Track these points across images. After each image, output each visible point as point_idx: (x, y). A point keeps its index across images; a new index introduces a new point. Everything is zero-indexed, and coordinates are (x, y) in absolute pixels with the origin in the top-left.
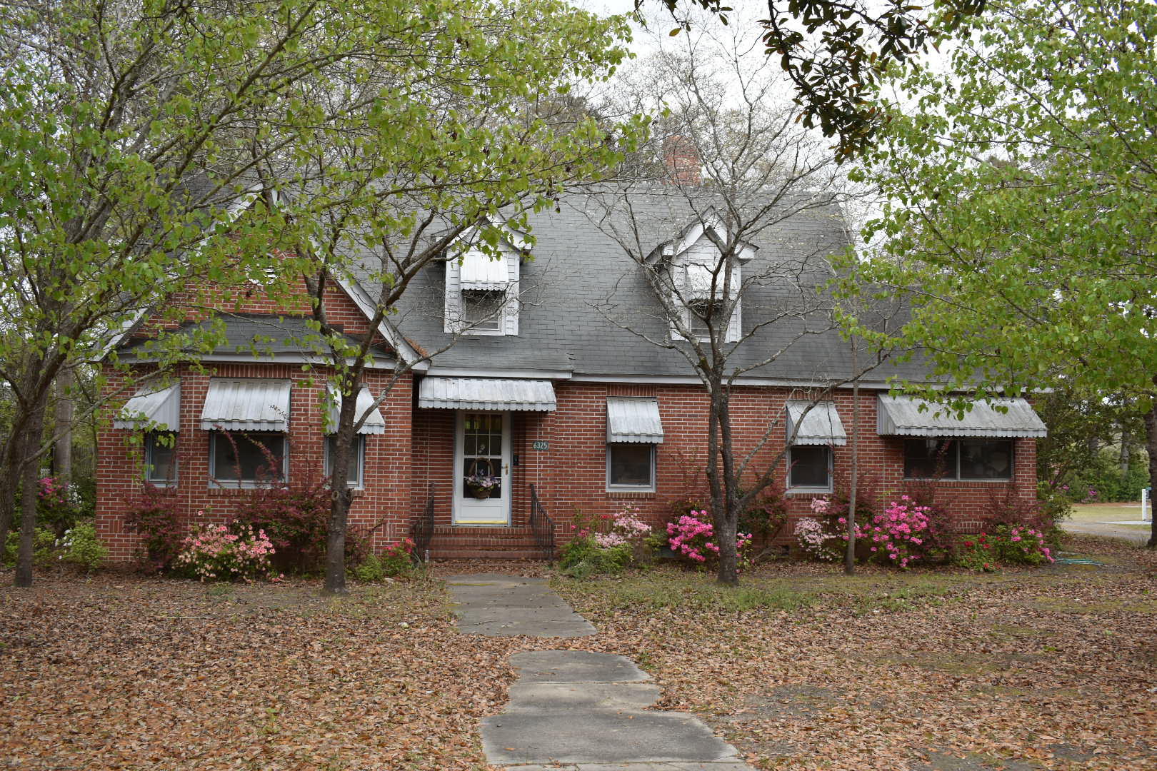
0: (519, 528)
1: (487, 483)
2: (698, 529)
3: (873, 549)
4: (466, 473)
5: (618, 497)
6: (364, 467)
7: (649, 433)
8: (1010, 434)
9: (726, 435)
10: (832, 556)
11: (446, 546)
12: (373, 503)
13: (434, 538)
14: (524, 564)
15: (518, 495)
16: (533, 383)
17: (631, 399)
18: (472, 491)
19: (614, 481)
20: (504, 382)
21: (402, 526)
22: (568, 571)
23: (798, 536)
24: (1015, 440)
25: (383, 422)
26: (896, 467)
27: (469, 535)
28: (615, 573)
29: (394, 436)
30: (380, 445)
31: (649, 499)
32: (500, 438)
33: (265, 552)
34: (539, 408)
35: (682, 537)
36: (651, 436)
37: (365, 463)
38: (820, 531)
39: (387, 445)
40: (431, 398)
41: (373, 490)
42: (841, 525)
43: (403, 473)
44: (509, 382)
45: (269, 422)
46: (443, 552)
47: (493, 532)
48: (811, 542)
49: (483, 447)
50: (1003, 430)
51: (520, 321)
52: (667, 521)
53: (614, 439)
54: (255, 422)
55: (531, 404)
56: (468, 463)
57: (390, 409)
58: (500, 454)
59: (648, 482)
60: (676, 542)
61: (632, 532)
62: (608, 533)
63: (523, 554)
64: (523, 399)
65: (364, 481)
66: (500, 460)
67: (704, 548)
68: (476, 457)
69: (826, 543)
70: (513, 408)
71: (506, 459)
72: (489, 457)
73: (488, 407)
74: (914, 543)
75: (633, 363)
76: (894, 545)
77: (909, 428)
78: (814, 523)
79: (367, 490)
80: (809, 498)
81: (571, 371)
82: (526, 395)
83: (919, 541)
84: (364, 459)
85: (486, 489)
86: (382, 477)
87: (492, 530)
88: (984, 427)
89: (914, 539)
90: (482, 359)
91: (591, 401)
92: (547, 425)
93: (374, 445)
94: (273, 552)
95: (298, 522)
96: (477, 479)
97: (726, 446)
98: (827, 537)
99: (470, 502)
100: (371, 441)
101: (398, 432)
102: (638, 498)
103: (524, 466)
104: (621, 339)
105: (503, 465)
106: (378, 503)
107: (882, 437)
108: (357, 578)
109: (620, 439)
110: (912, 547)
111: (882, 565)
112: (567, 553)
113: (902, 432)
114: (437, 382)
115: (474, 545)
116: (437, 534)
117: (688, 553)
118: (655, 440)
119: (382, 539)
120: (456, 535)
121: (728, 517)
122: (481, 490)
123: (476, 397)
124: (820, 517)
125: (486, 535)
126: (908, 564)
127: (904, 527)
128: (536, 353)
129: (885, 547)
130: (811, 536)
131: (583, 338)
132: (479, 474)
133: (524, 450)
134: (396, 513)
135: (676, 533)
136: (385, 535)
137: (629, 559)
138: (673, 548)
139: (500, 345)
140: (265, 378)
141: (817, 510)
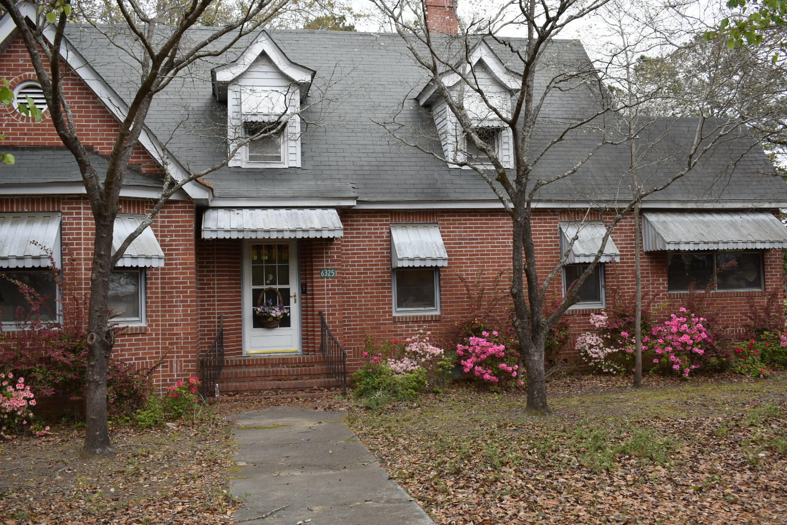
0: (311, 356)
1: (276, 313)
2: (490, 350)
3: (655, 361)
4: (255, 304)
5: (405, 321)
6: (146, 302)
7: (434, 257)
8: (759, 246)
9: (529, 253)
10: (615, 369)
11: (237, 378)
12: (158, 339)
13: (224, 371)
14: (317, 393)
15: (307, 323)
16: (319, 211)
17: (414, 225)
18: (261, 322)
19: (400, 305)
20: (289, 211)
21: (189, 361)
22: (364, 401)
23: (580, 351)
24: (765, 251)
25: (162, 254)
26: (661, 281)
27: (261, 365)
28: (412, 401)
29: (176, 269)
30: (163, 278)
31: (436, 321)
32: (288, 266)
33: (24, 403)
34: (325, 235)
35: (474, 359)
36: (436, 260)
37: (147, 298)
38: (601, 345)
39: (169, 279)
40: (214, 228)
41: (157, 325)
42: (623, 338)
43: (189, 306)
44: (293, 211)
45: (34, 258)
46: (234, 385)
47: (284, 361)
48: (594, 356)
49: (271, 277)
50: (761, 242)
51: (303, 153)
52: (456, 343)
53: (400, 264)
54: (18, 258)
55: (317, 230)
56: (256, 294)
57: (170, 241)
58: (288, 284)
59: (432, 304)
60: (469, 364)
61: (424, 356)
62: (400, 359)
63: (315, 382)
64: (309, 226)
65: (147, 316)
66: (288, 290)
67: (497, 369)
68: (265, 287)
69: (609, 357)
70: (299, 235)
71: (294, 288)
72: (277, 287)
73: (274, 236)
74: (696, 353)
75: (414, 191)
76: (676, 355)
77: (678, 243)
78: (595, 338)
79: (150, 326)
80: (587, 314)
81: (355, 198)
82: (312, 222)
83: (701, 352)
84: (146, 293)
85: (275, 318)
86: (165, 311)
87: (283, 359)
88: (744, 240)
89: (696, 350)
90: (266, 189)
91: (374, 228)
92: (334, 252)
93: (157, 279)
94: (33, 403)
95: (65, 367)
96: (266, 309)
97: (530, 264)
98: (609, 351)
99: (260, 331)
100: (152, 274)
101: (181, 264)
102: (425, 320)
103: (312, 294)
104: (400, 168)
105: (292, 294)
106: (162, 339)
107: (648, 253)
108: (136, 425)
109: (406, 264)
110: (693, 356)
111: (663, 375)
112: (360, 380)
113: (672, 247)
114: (221, 213)
115: (265, 376)
116: (228, 366)
117: (482, 374)
118: (440, 264)
119: (168, 376)
120: (246, 366)
121: (534, 339)
122: (270, 320)
123: (260, 226)
124: (601, 332)
125: (278, 365)
126: (690, 374)
127: (685, 338)
128: (319, 183)
129: (668, 359)
130: (593, 350)
131: (364, 168)
132: (268, 304)
133: (312, 278)
134: (182, 348)
135: (466, 355)
136: (171, 371)
137: (423, 384)
138: (467, 370)
139: (283, 177)
140: (33, 211)
141: (597, 325)
